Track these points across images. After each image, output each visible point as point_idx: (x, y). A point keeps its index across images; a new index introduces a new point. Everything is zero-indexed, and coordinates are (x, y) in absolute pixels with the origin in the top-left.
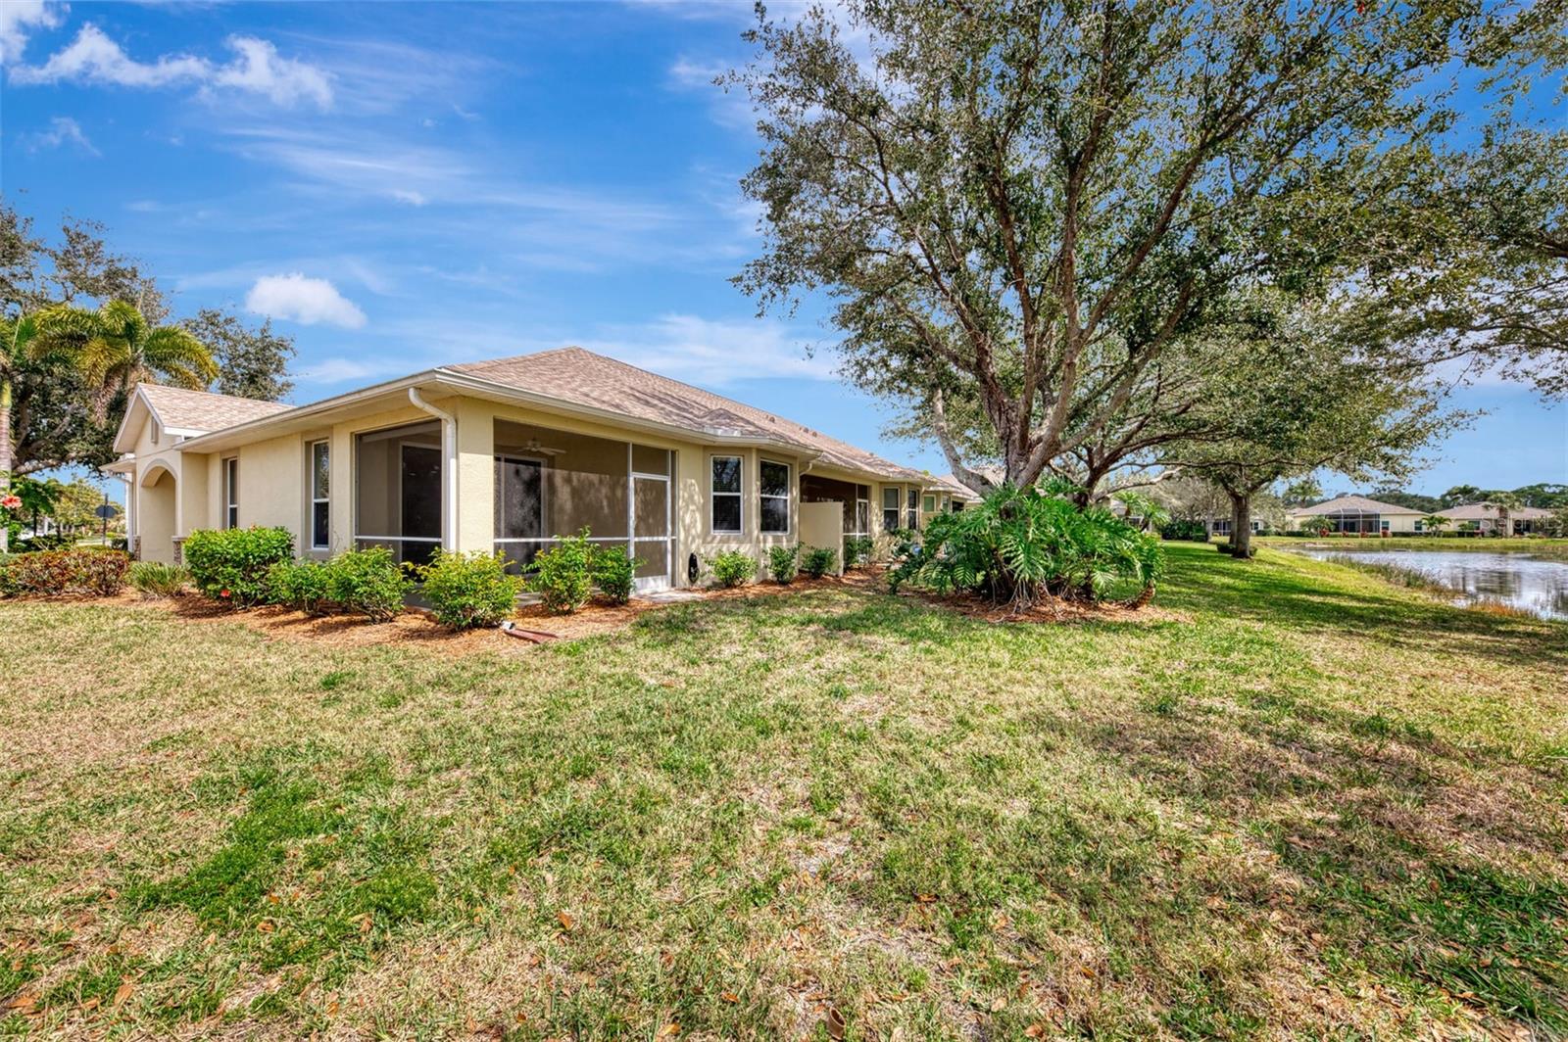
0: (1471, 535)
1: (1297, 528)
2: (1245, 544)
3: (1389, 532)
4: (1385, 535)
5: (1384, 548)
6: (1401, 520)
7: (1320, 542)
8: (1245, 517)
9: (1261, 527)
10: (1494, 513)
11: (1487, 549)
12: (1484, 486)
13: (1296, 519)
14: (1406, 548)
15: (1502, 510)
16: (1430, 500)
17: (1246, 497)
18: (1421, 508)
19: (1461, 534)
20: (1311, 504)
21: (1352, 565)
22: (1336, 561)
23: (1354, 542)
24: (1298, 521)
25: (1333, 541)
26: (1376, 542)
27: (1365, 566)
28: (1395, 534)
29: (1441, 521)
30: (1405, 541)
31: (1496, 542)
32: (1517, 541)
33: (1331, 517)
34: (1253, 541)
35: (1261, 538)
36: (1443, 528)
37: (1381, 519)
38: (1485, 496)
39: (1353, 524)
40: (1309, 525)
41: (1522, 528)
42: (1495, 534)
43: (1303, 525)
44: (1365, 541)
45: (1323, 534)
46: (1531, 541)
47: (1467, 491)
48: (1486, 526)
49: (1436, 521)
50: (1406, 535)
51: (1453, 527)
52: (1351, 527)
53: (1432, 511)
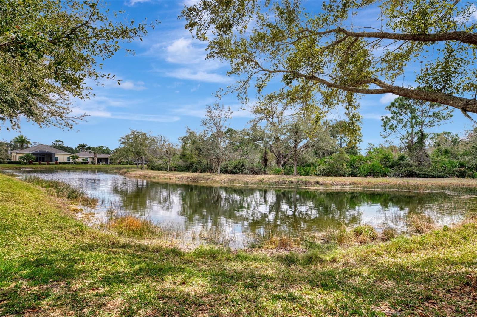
0: (86, 163)
1: (17, 160)
3: (59, 161)
4: (57, 163)
5: (56, 170)
6: (63, 157)
7: (28, 167)
10: (92, 155)
11: (90, 169)
12: (88, 145)
13: (16, 156)
15: (94, 154)
16: (72, 149)
18: (69, 152)
19: (82, 163)
21: (38, 182)
22: (30, 180)
24: (18, 156)
25: (34, 166)
26: (53, 166)
27: (46, 183)
28: (60, 163)
29: (77, 157)
30: (64, 166)
31: (93, 166)
32: (98, 166)
33: (34, 154)
36: (77, 160)
37: (56, 156)
38: (89, 148)
39: (44, 158)
40: (24, 158)
41: (100, 160)
42: (93, 163)
43: (20, 158)
44: (48, 166)
45: (30, 163)
46: (102, 166)
47: (83, 146)
48: (90, 160)
49: (75, 158)
50: (64, 163)
51: (80, 160)
52: (42, 159)
53: (73, 153)
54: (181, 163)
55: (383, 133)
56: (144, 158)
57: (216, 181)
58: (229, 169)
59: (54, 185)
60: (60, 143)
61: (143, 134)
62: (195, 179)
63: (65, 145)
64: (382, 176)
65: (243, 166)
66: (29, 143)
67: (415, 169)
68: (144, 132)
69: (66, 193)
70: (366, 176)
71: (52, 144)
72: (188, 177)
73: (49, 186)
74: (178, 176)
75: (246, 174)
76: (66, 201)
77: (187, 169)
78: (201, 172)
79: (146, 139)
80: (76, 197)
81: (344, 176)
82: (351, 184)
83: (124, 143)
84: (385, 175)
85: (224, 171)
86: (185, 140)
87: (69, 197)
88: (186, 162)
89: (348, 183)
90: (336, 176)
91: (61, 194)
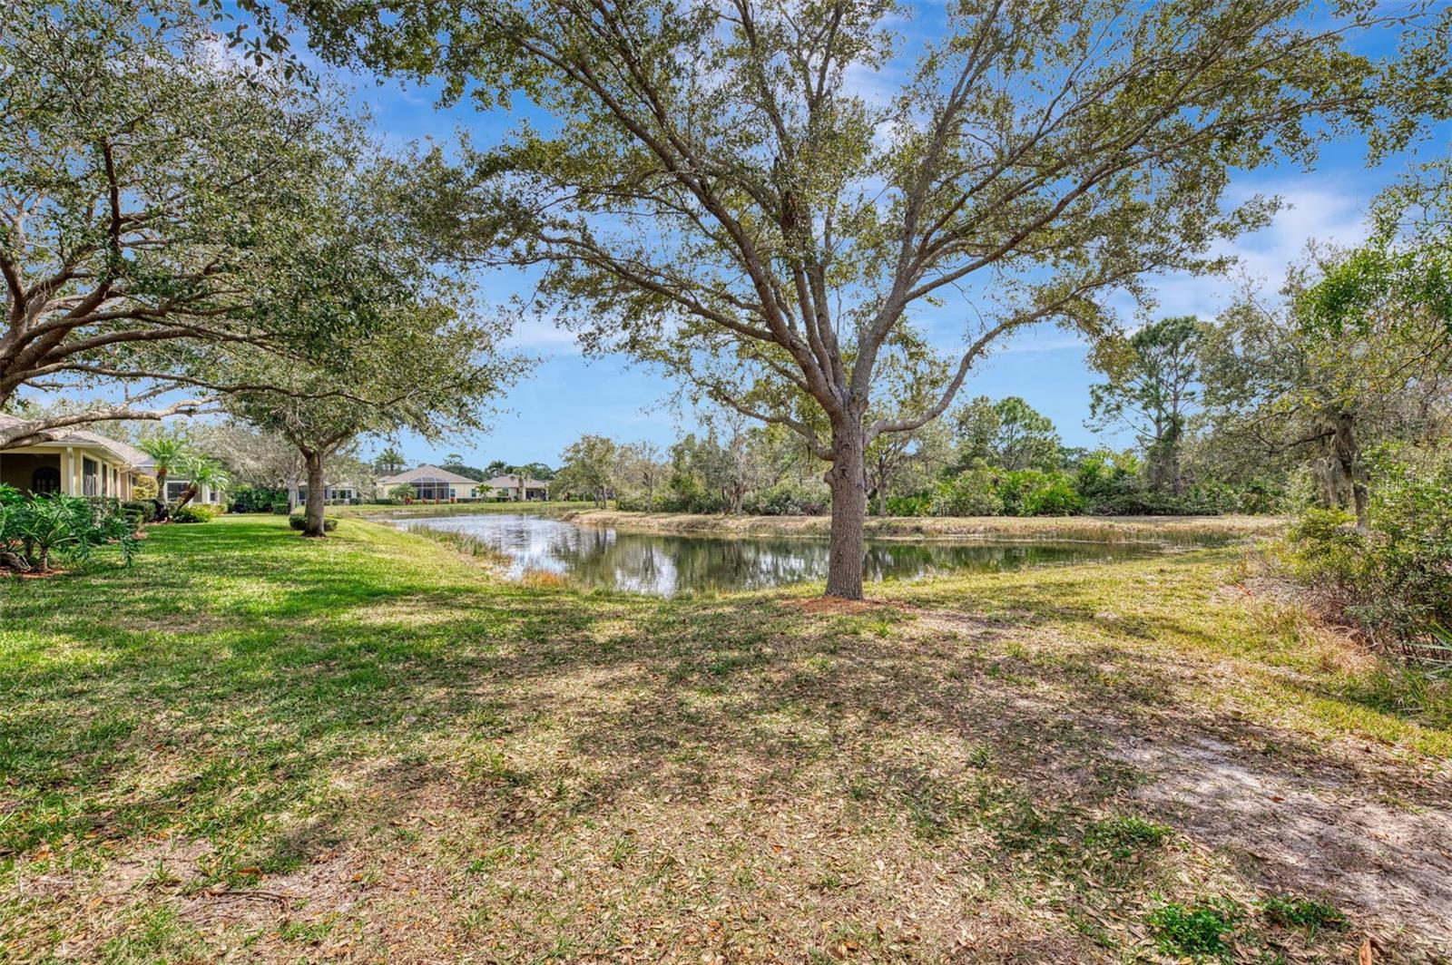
0: (504, 500)
1: (386, 496)
2: (318, 518)
3: (456, 497)
4: (453, 502)
5: (452, 513)
6: (463, 489)
7: (405, 509)
8: (318, 480)
9: (354, 496)
10: (516, 484)
11: (513, 511)
12: (509, 463)
13: (386, 487)
14: (467, 512)
15: (520, 480)
16: (479, 472)
17: (318, 454)
18: (474, 478)
19: (498, 500)
20: (399, 472)
21: (430, 533)
22: (416, 530)
23: (432, 508)
24: (387, 489)
25: (415, 508)
26: (447, 507)
27: (440, 534)
28: (459, 501)
29: (488, 489)
30: (466, 506)
31: (517, 505)
32: (526, 504)
33: (414, 485)
34: (329, 512)
35: (353, 507)
36: (489, 494)
37: (451, 487)
38: (510, 470)
39: (430, 491)
40: (397, 493)
41: (530, 494)
42: (517, 499)
43: (391, 493)
44: (439, 507)
45: (407, 502)
46: (535, 504)
47: (499, 465)
48: (512, 493)
49: (484, 489)
50: (466, 501)
51: (493, 494)
52: (428, 495)
53: (481, 480)
54: (673, 496)
55: (1089, 422)
56: (606, 487)
57: (728, 530)
58: (761, 506)
59: (452, 538)
60: (457, 460)
61: (603, 442)
62: (692, 526)
63: (466, 464)
64: (1071, 514)
65: (788, 498)
66: (403, 463)
67: (1145, 498)
68: (604, 437)
69: (471, 548)
70: (1035, 514)
71: (442, 463)
72: (681, 523)
73: (446, 540)
74: (663, 521)
75: (794, 514)
76: (472, 559)
77: (682, 506)
78: (708, 513)
79: (610, 449)
80: (485, 553)
81: (989, 515)
82: (986, 531)
83: (569, 459)
84: (1076, 512)
85: (751, 510)
86: (678, 452)
87: (475, 553)
88: (683, 493)
89: (981, 528)
90: (973, 514)
91: (463, 549)
